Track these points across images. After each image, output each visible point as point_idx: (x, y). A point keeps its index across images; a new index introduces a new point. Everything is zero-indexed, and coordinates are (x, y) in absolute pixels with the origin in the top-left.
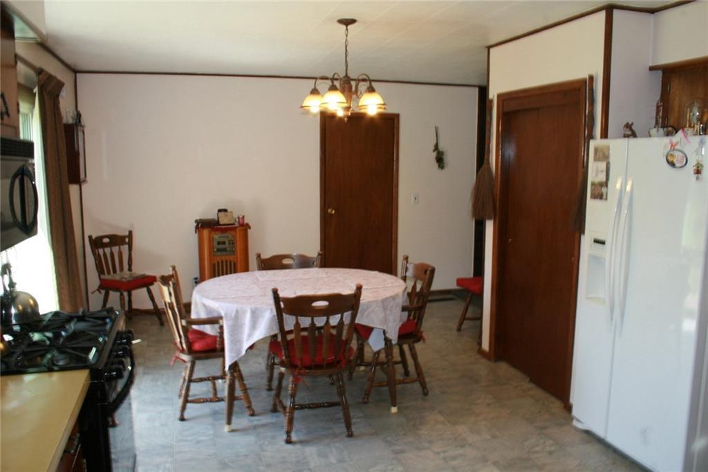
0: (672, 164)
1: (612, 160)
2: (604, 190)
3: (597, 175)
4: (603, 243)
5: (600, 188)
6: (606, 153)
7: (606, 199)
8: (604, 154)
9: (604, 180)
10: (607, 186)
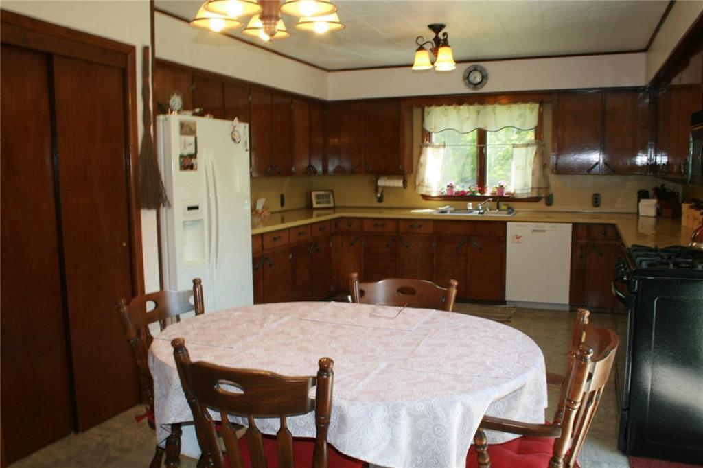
0: (234, 140)
1: (198, 134)
2: (193, 161)
3: (185, 147)
4: (196, 208)
5: (190, 160)
6: (193, 129)
7: (196, 169)
8: (191, 129)
9: (193, 152)
10: (196, 157)
